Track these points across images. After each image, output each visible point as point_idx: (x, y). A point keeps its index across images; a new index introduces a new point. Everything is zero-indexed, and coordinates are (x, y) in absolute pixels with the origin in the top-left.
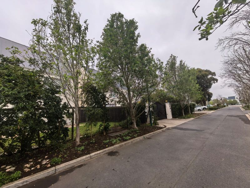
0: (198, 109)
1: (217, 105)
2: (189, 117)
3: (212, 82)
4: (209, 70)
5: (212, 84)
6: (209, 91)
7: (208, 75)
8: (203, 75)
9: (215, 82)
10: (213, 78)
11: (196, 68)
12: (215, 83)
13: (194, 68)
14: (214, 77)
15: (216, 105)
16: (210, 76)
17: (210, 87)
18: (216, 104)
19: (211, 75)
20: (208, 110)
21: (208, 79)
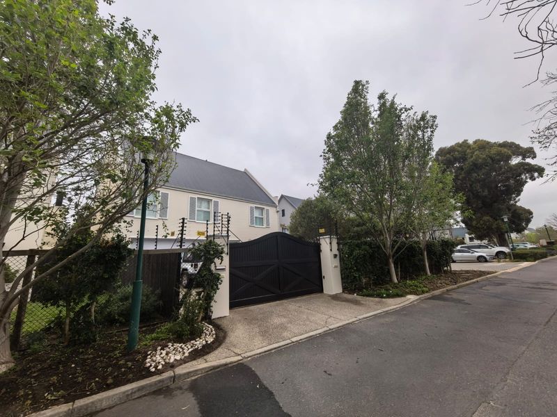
0: (477, 254)
1: (547, 243)
2: (400, 293)
3: (523, 177)
4: (513, 144)
5: (526, 182)
6: (518, 204)
7: (509, 158)
8: (491, 158)
9: (536, 174)
10: (528, 164)
11: (471, 142)
12: (534, 179)
13: (466, 141)
14: (528, 160)
15: (545, 244)
16: (515, 161)
17: (519, 192)
18: (544, 242)
19: (518, 155)
20: (511, 259)
21: (511, 169)
